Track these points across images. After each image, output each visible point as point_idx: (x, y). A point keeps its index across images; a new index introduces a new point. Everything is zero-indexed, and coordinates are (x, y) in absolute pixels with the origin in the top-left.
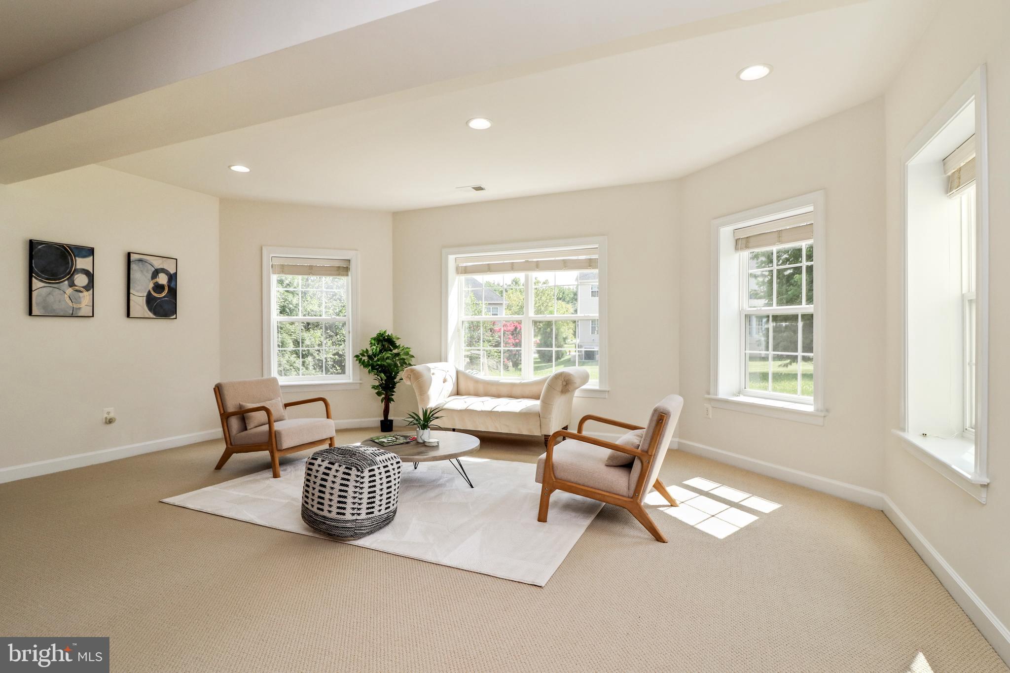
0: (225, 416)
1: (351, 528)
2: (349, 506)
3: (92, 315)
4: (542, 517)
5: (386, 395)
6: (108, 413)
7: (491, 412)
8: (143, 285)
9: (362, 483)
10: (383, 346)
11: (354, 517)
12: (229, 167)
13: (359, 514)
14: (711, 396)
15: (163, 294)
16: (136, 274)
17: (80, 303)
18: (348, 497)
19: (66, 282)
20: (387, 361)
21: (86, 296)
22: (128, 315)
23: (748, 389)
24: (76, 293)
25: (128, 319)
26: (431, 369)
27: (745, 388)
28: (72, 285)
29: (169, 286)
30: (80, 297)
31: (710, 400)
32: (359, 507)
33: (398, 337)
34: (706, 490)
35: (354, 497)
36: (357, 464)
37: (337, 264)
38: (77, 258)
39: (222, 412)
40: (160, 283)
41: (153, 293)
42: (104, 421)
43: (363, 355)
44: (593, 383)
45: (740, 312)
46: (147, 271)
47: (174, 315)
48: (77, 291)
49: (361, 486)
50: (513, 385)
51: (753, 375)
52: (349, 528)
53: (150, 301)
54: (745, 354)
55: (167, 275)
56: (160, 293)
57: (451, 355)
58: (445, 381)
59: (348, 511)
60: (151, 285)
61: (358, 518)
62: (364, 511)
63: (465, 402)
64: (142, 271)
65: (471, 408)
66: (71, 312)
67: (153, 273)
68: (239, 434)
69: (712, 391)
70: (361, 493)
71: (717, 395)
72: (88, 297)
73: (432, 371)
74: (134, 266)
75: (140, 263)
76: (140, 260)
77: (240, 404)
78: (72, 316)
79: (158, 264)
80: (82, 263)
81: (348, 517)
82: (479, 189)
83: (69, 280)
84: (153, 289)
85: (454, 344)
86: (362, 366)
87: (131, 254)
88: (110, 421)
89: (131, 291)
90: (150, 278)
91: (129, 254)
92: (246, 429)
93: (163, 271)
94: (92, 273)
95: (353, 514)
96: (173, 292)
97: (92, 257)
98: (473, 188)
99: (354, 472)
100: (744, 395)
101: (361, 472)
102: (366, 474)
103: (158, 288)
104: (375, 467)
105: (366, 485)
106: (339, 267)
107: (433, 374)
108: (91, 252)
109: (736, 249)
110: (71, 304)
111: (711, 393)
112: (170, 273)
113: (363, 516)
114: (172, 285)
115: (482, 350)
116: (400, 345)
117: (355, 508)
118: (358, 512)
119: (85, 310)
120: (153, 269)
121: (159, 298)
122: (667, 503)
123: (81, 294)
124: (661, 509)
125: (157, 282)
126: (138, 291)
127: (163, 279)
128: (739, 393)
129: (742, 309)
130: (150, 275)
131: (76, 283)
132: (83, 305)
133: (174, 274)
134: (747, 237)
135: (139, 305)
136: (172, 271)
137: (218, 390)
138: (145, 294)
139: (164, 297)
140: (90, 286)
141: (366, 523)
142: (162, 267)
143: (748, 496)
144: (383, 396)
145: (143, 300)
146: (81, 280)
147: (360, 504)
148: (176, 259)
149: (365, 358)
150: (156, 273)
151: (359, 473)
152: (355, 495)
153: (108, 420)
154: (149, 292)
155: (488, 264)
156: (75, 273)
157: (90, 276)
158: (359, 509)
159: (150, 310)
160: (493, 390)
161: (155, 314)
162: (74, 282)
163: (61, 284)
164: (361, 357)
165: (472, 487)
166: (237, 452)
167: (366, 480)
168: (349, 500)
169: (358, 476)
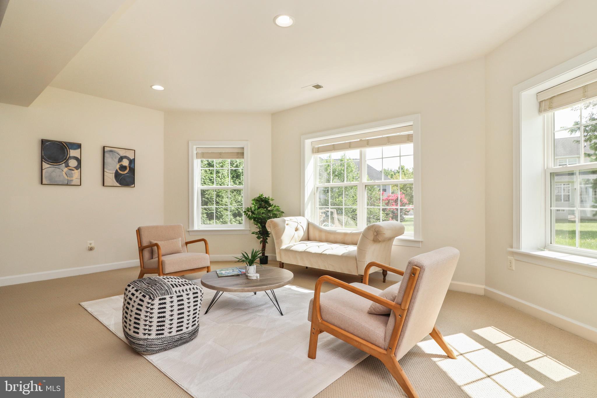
0: (141, 249)
1: (143, 345)
2: (142, 327)
3: (80, 185)
4: (312, 355)
5: (263, 239)
6: (90, 244)
7: (321, 255)
8: (113, 166)
9: (152, 309)
10: (260, 204)
11: (146, 337)
12: (151, 86)
13: (149, 335)
14: (514, 250)
15: (126, 172)
16: (108, 159)
17: (72, 177)
18: (141, 320)
19: (64, 165)
20: (263, 215)
21: (76, 173)
22: (103, 185)
23: (554, 245)
24: (70, 171)
25: (103, 187)
26: (286, 221)
27: (551, 243)
28: (67, 166)
29: (130, 167)
30: (72, 173)
31: (513, 254)
32: (150, 328)
33: (273, 199)
34: (494, 342)
35: (145, 320)
36: (151, 293)
37: (236, 151)
38: (70, 150)
39: (140, 246)
40: (124, 165)
41: (119, 171)
42: (88, 249)
43: (248, 211)
44: (409, 234)
45: (545, 171)
46: (116, 158)
47: (133, 185)
48: (70, 170)
49: (151, 311)
50: (345, 234)
51: (559, 233)
52: (141, 345)
53: (117, 176)
54: (551, 210)
55: (128, 160)
56: (124, 171)
57: (308, 211)
58: (297, 230)
59: (141, 331)
60: (118, 166)
61: (149, 337)
62: (154, 333)
63: (307, 246)
64: (112, 158)
65: (308, 250)
66: (67, 182)
67: (119, 159)
68: (150, 261)
69: (514, 245)
70: (151, 318)
71: (519, 249)
72: (77, 174)
73: (287, 222)
74: (106, 155)
75: (111, 153)
76: (111, 151)
77: (150, 241)
78: (67, 185)
79: (122, 153)
80: (73, 153)
81: (141, 336)
82: (318, 87)
83: (66, 163)
84: (119, 168)
85: (310, 203)
86: (248, 218)
87: (105, 147)
88: (91, 249)
89: (105, 170)
90: (117, 162)
91: (104, 147)
92: (152, 258)
93: (126, 157)
94: (80, 159)
95: (145, 334)
96: (132, 170)
97: (80, 149)
98: (313, 86)
99: (147, 299)
100: (550, 250)
101: (152, 300)
102: (157, 302)
103: (123, 168)
104: (167, 297)
105: (156, 311)
106: (238, 153)
107: (287, 224)
108: (78, 146)
109: (540, 111)
110: (66, 177)
111: (514, 246)
112: (130, 159)
113: (153, 336)
114: (132, 166)
115: (330, 208)
116: (273, 204)
117: (147, 329)
118: (149, 333)
119: (76, 181)
120: (119, 157)
121: (123, 174)
122: (444, 353)
123: (73, 172)
124: (435, 359)
125: (122, 164)
126: (109, 170)
127: (125, 163)
128: (545, 247)
129: (547, 168)
130: (117, 160)
131: (70, 165)
132: (74, 178)
133: (133, 159)
134: (551, 98)
135: (111, 179)
136: (132, 158)
137: (139, 232)
138: (114, 172)
139: (126, 174)
140: (79, 166)
141: (156, 342)
142: (125, 155)
143: (541, 355)
144: (262, 239)
145: (113, 175)
146: (73, 163)
147: (150, 326)
148: (135, 150)
149: (250, 213)
150: (121, 159)
151: (150, 301)
152: (146, 319)
153: (89, 248)
154: (117, 171)
155: (333, 145)
156: (70, 159)
157: (79, 161)
158: (149, 330)
159: (117, 181)
160: (332, 237)
161: (120, 184)
162: (68, 164)
163: (61, 166)
164: (247, 212)
165: (282, 314)
166: (147, 273)
167: (156, 306)
168: (142, 322)
169: (148, 303)
